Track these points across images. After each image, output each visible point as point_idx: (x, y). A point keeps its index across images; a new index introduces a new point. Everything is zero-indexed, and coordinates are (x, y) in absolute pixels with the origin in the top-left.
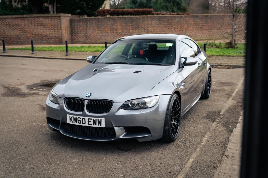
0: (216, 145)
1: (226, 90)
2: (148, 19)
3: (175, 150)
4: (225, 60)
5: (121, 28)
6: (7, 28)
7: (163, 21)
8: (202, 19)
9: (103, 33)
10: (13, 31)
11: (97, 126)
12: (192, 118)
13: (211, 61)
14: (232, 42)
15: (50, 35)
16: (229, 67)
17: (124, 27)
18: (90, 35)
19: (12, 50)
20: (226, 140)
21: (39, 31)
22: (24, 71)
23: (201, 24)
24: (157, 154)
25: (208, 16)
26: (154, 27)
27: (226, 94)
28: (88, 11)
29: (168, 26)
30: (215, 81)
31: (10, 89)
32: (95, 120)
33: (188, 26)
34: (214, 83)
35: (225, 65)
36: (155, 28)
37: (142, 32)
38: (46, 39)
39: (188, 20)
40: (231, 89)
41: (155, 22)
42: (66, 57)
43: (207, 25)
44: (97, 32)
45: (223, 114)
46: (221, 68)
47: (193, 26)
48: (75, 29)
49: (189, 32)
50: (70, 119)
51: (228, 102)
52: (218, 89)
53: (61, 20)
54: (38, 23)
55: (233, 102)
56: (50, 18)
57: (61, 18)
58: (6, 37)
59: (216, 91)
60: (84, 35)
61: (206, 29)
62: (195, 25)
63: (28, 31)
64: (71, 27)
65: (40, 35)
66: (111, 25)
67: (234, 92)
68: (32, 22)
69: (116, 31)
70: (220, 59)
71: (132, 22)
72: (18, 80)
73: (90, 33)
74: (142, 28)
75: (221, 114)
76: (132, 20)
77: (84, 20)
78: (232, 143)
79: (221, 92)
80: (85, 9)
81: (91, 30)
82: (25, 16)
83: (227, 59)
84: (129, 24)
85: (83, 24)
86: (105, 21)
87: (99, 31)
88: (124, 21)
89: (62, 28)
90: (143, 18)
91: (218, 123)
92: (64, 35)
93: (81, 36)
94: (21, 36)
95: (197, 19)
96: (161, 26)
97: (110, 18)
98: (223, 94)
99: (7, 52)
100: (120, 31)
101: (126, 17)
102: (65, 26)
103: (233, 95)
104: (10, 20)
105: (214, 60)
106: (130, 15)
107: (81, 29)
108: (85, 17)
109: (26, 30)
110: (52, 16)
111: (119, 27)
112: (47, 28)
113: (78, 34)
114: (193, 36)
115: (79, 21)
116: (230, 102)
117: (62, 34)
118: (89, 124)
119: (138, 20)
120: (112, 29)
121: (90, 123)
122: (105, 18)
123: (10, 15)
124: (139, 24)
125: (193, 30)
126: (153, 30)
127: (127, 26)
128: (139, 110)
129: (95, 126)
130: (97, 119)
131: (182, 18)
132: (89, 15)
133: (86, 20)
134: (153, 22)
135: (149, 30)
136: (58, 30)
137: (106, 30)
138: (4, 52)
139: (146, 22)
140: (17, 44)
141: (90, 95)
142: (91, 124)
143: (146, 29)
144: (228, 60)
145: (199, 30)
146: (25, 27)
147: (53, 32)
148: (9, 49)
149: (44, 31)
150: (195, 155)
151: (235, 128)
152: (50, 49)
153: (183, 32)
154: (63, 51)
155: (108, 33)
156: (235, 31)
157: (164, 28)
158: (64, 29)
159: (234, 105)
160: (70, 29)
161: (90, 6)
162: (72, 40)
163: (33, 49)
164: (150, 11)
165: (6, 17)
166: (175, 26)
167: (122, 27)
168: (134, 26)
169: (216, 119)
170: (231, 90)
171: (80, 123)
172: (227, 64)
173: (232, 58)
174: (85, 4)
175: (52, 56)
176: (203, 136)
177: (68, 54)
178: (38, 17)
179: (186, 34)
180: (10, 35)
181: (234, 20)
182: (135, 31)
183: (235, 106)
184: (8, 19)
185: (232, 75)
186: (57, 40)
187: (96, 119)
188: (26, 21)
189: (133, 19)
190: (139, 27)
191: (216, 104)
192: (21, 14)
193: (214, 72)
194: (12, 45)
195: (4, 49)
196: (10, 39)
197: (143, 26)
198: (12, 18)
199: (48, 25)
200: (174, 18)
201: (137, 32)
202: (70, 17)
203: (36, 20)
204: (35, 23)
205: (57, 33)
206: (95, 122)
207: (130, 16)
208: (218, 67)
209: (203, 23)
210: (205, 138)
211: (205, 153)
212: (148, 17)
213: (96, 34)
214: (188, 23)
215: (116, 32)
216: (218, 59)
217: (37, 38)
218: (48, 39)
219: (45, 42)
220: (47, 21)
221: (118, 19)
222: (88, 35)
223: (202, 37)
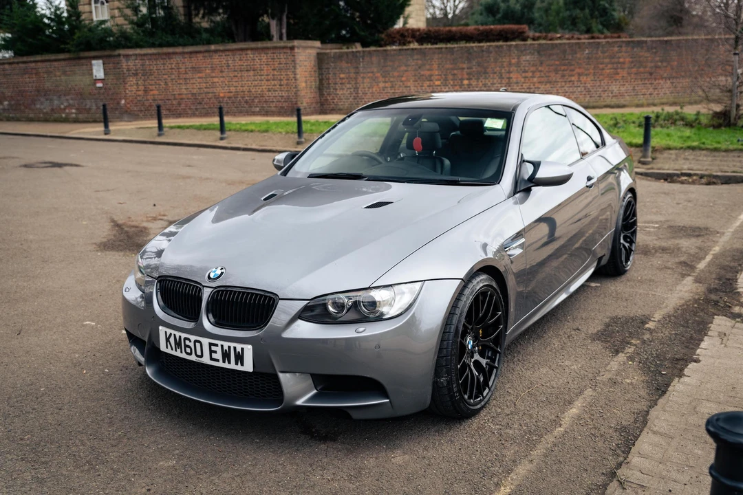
0: (602, 436)
1: (684, 249)
2: (509, 50)
3: (468, 447)
4: (702, 160)
5: (441, 75)
6: (173, 77)
7: (551, 55)
8: (654, 50)
9: (396, 88)
10: (186, 84)
11: (233, 366)
12: (558, 336)
13: (663, 163)
14: (729, 111)
15: (270, 93)
16: (712, 180)
17: (449, 71)
18: (365, 94)
19: (178, 130)
20: (636, 421)
21: (243, 83)
22: (182, 184)
23: (651, 62)
24: (407, 457)
25: (671, 41)
26: (525, 71)
27: (680, 263)
28: (363, 33)
29: (563, 68)
30: (657, 223)
31: (126, 229)
32: (226, 348)
33: (615, 69)
34: (654, 228)
35: (701, 174)
36: (527, 74)
37: (493, 84)
38: (259, 102)
39: (617, 52)
40: (700, 248)
41: (528, 58)
42: (296, 148)
43: (666, 67)
44: (381, 85)
45: (652, 328)
46: (689, 183)
47: (629, 68)
48: (328, 79)
49: (617, 83)
50: (168, 340)
51: (679, 288)
52: (660, 247)
53: (296, 57)
54: (243, 65)
55: (694, 290)
56: (270, 52)
57: (296, 50)
58: (170, 98)
59: (653, 251)
60: (351, 93)
61: (665, 75)
62: (635, 65)
63: (220, 83)
64: (319, 74)
65: (246, 93)
66: (417, 67)
67: (704, 258)
68: (230, 62)
69: (428, 83)
70: (689, 157)
71: (469, 60)
72: (155, 205)
73: (364, 88)
74: (495, 75)
75: (647, 326)
76: (470, 54)
77: (350, 56)
78: (655, 433)
79: (666, 256)
80: (356, 28)
81: (366, 80)
82: (213, 47)
83: (710, 158)
84: (461, 66)
85: (349, 65)
86: (401, 57)
87: (385, 82)
88: (449, 56)
89: (298, 76)
90: (497, 49)
91: (631, 358)
92: (302, 93)
93: (343, 94)
94: (204, 95)
95: (639, 49)
96: (543, 69)
97: (415, 51)
98: (670, 263)
99: (166, 134)
100: (438, 83)
101: (454, 48)
102: (305, 71)
103: (701, 266)
104: (178, 59)
105: (673, 161)
106: (464, 42)
107: (343, 79)
108: (356, 48)
109: (215, 82)
110: (275, 48)
111: (437, 73)
112: (263, 77)
113: (336, 89)
114: (629, 94)
115: (339, 57)
116: (684, 290)
117: (298, 91)
118: (212, 359)
119: (484, 53)
120: (419, 78)
121: (214, 356)
122: (402, 50)
123: (179, 45)
124: (486, 64)
125: (629, 78)
126: (523, 80)
127: (456, 69)
128: (353, 327)
129: (226, 365)
130: (232, 345)
131: (600, 49)
132: (365, 44)
133: (356, 57)
134: (524, 58)
135: (511, 80)
136: (288, 80)
137: (403, 79)
138: (159, 135)
139: (504, 60)
140: (194, 115)
141: (219, 273)
142: (218, 360)
143: (503, 78)
144: (712, 161)
145: (645, 79)
146: (214, 75)
147: (276, 85)
148: (172, 128)
149: (256, 82)
150: (522, 470)
151: (677, 379)
152: (263, 127)
153: (602, 84)
154: (293, 133)
155: (408, 88)
156: (740, 81)
157: (552, 74)
158: (304, 79)
159: (694, 299)
160: (317, 79)
161: (369, 22)
162: (322, 105)
163: (222, 128)
164: (520, 31)
165: (171, 50)
166: (580, 68)
167: (444, 73)
168: (474, 69)
169: (628, 343)
170: (697, 251)
171: (190, 354)
172: (706, 173)
173: (723, 156)
174: (359, 17)
175: (264, 143)
176: (570, 403)
177: (303, 140)
178: (242, 50)
179: (610, 89)
180: (179, 94)
181: (737, 52)
182: (475, 83)
183: (696, 301)
184: (174, 56)
185: (711, 204)
186: (285, 105)
187: (229, 347)
188: (215, 60)
189: (471, 51)
190: (485, 73)
191: (640, 294)
192: (203, 44)
193: (665, 193)
194: (184, 117)
195: (160, 127)
196: (179, 104)
197: (498, 68)
198: (183, 53)
199: (265, 69)
200: (580, 48)
201: (481, 85)
202: (319, 48)
203: (237, 57)
204: (237, 64)
205: (286, 89)
206: (226, 356)
207: (466, 43)
208: (680, 179)
209: (657, 61)
210: (574, 411)
211: (555, 468)
212: (510, 46)
213: (378, 89)
214: (616, 60)
215: (428, 86)
216: (683, 156)
217: (240, 102)
218: (265, 102)
219: (258, 109)
220: (264, 59)
221: (434, 53)
222: (360, 92)
223: (652, 96)
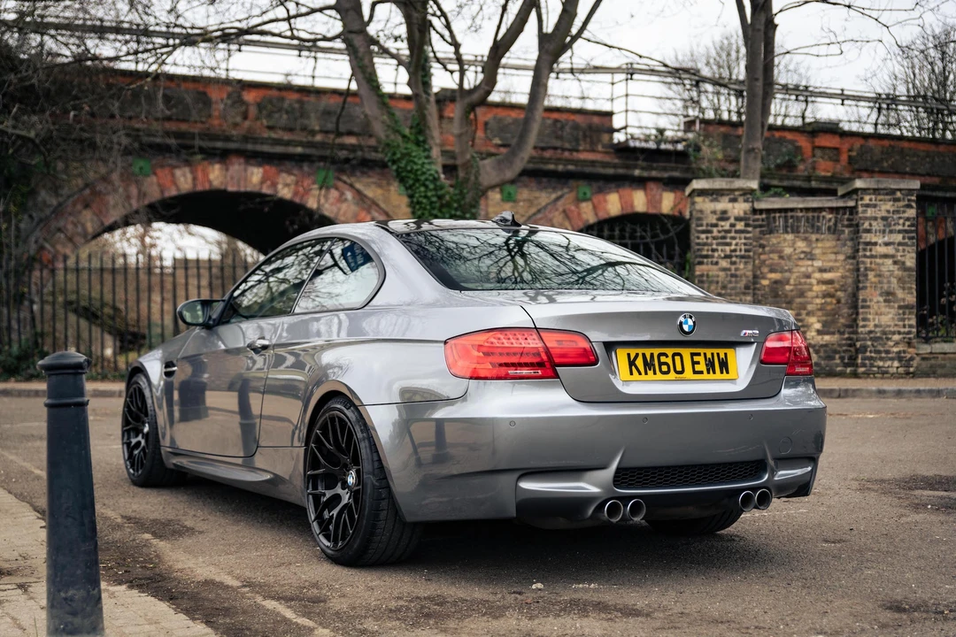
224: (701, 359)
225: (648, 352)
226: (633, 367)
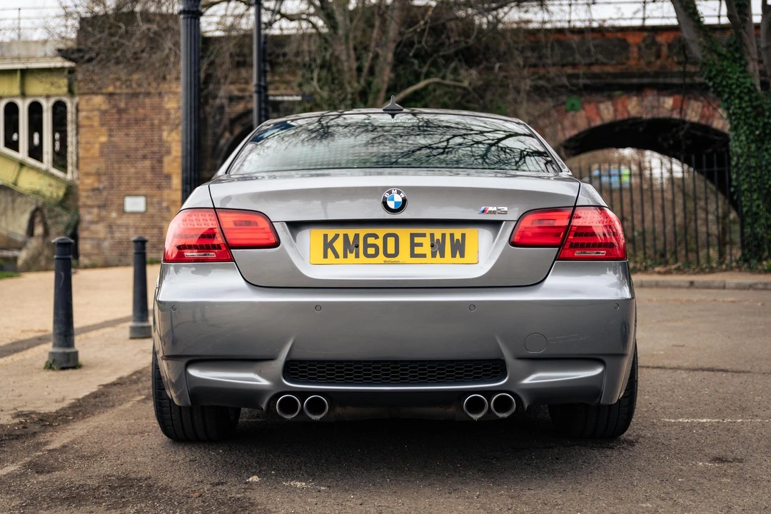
224: (426, 242)
225: (351, 232)
226: (329, 250)
